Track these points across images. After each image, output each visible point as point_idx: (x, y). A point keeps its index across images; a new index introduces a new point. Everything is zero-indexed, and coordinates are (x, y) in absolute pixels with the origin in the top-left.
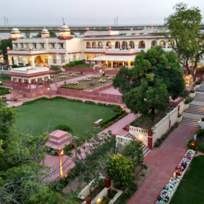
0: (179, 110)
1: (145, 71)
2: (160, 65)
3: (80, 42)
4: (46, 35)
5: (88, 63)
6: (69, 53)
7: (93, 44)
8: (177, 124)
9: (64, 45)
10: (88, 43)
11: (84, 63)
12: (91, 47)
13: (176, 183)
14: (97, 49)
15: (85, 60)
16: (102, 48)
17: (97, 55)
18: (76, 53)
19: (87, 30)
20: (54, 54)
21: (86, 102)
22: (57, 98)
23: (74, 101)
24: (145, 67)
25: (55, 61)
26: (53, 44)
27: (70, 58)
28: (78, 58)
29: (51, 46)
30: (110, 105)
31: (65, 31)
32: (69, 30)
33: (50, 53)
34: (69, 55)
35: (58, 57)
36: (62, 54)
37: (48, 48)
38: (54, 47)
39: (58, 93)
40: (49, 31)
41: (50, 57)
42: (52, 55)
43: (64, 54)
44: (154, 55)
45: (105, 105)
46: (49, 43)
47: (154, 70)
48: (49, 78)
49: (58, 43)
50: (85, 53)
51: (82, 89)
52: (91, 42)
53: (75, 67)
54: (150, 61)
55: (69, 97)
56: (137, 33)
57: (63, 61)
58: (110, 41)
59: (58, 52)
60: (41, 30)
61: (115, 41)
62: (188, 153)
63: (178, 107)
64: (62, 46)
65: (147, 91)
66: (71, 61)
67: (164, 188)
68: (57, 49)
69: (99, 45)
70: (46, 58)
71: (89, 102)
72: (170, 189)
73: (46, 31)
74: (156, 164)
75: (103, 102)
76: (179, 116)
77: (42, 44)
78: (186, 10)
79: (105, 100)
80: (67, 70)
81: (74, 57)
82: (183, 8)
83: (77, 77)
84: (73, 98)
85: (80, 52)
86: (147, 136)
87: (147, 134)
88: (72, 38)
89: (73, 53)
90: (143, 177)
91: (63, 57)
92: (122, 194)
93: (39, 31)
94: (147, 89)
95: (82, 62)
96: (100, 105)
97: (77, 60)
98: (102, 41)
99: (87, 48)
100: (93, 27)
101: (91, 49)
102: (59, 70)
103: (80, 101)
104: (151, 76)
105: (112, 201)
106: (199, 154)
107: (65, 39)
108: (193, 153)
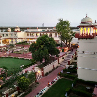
0: (59, 61)
1: (40, 44)
2: (46, 42)
3: (25, 33)
4: (10, 30)
5: (28, 43)
6: (19, 38)
7: (30, 34)
8: (57, 67)
9: (17, 35)
10: (28, 34)
11: (26, 43)
12: (29, 36)
13: (47, 88)
14: (32, 37)
15: (26, 42)
16: (34, 36)
17: (32, 39)
18: (23, 38)
19: (28, 29)
20: (12, 39)
21: (21, 59)
22: (8, 57)
23: (16, 58)
24: (40, 43)
25: (12, 42)
26: (12, 34)
27: (19, 40)
28: (23, 40)
29: (11, 35)
30: (31, 59)
31: (17, 29)
32: (19, 28)
33: (10, 38)
34: (19, 39)
35: (14, 40)
36: (16, 39)
37: (9, 36)
38: (12, 35)
39: (9, 55)
40: (11, 29)
41: (10, 40)
42: (11, 39)
43: (17, 39)
44: (44, 38)
45: (29, 60)
46: (10, 34)
47: (44, 44)
48: (6, 49)
49: (14, 34)
50: (26, 38)
51: (21, 53)
52: (29, 34)
53: (21, 45)
54: (42, 40)
55: (14, 57)
56: (50, 30)
57: (16, 42)
58: (37, 33)
59: (14, 38)
60: (7, 28)
61: (40, 33)
62: (57, 77)
63: (58, 60)
64: (16, 35)
65: (40, 52)
66: (20, 42)
67: (42, 90)
68: (14, 36)
69: (33, 35)
70: (9, 40)
71: (22, 58)
72: (44, 90)
73: (10, 28)
74: (43, 82)
75: (28, 59)
76: (59, 64)
77: (7, 34)
78: (63, 21)
79: (30, 58)
80: (17, 46)
81: (22, 40)
82: (62, 20)
83: (21, 48)
84: (15, 57)
85: (25, 38)
86: (41, 71)
87: (41, 70)
88: (21, 32)
89: (21, 38)
90: (35, 87)
91: (16, 40)
92: (24, 93)
93: (7, 29)
94: (40, 51)
95: (25, 42)
96: (27, 60)
97: (23, 41)
98: (34, 33)
99: (27, 36)
100: (33, 28)
101: (29, 37)
102: (13, 46)
103: (18, 58)
104: (42, 46)
105: (19, 96)
106: (62, 78)
107: (17, 32)
108: (59, 77)
